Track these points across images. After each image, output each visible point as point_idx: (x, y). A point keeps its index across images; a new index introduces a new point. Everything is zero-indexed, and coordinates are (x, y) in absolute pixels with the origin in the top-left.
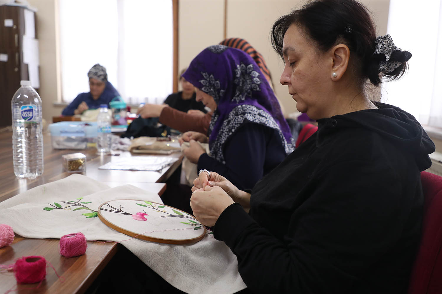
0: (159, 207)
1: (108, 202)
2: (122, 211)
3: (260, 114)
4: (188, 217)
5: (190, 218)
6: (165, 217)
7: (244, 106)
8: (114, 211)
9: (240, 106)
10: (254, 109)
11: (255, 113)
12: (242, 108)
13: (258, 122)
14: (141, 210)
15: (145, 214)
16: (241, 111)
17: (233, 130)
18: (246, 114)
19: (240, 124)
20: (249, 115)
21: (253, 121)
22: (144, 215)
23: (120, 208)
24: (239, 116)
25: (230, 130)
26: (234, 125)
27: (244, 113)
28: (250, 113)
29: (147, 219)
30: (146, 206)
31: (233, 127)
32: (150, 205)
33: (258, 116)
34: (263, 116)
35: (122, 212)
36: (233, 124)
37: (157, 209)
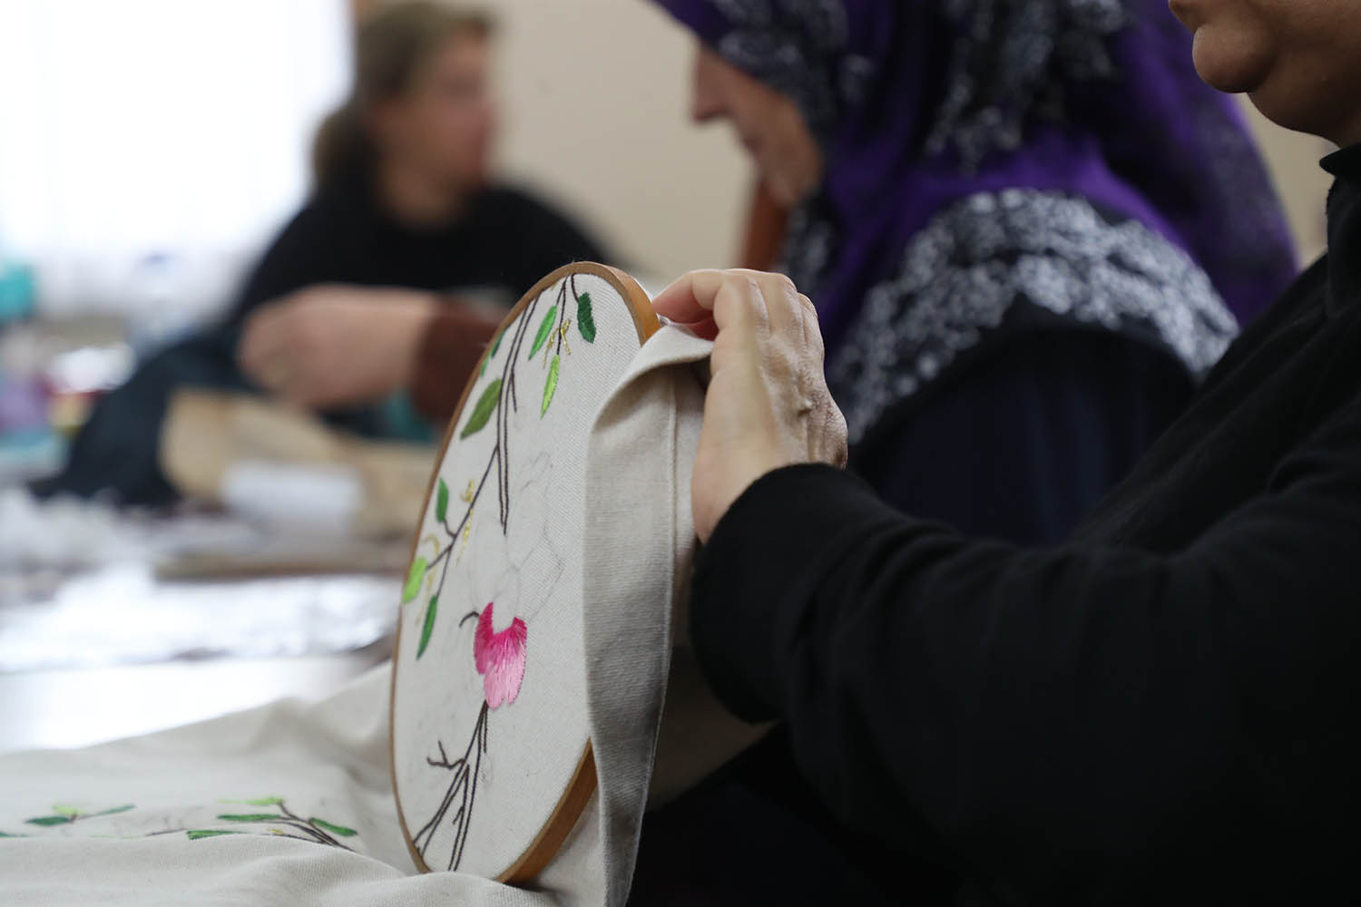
0: (441, 517)
1: (407, 833)
2: (462, 761)
3: (1116, 260)
4: (514, 354)
5: (519, 339)
6: (505, 505)
7: (1012, 198)
8: (462, 809)
9: (982, 203)
10: (1082, 219)
11: (1089, 248)
12: (1002, 215)
13: (1110, 319)
14: (456, 640)
15: (486, 618)
16: (990, 235)
17: (928, 366)
18: (1026, 265)
19: (983, 330)
20: (1045, 267)
21: (1071, 312)
22: (490, 631)
23: (445, 764)
24: (980, 276)
25: (905, 361)
26: (939, 329)
27: (1010, 255)
28: (1050, 253)
29: (516, 621)
30: (434, 601)
31: (931, 344)
32: (431, 571)
33: (1105, 274)
34: (1137, 272)
35: (472, 761)
36: (928, 321)
37: (455, 536)
